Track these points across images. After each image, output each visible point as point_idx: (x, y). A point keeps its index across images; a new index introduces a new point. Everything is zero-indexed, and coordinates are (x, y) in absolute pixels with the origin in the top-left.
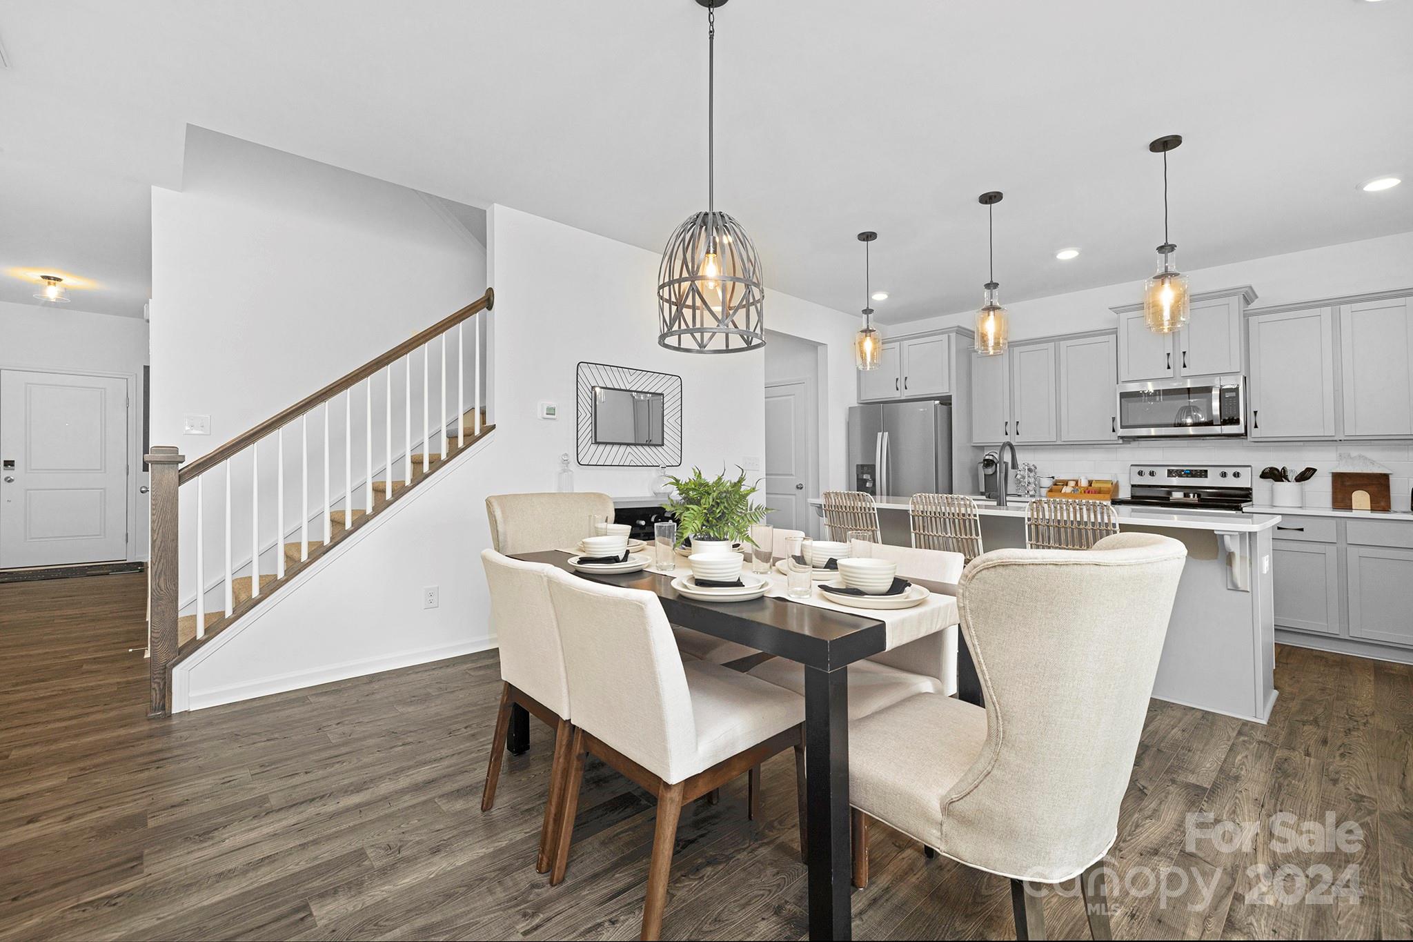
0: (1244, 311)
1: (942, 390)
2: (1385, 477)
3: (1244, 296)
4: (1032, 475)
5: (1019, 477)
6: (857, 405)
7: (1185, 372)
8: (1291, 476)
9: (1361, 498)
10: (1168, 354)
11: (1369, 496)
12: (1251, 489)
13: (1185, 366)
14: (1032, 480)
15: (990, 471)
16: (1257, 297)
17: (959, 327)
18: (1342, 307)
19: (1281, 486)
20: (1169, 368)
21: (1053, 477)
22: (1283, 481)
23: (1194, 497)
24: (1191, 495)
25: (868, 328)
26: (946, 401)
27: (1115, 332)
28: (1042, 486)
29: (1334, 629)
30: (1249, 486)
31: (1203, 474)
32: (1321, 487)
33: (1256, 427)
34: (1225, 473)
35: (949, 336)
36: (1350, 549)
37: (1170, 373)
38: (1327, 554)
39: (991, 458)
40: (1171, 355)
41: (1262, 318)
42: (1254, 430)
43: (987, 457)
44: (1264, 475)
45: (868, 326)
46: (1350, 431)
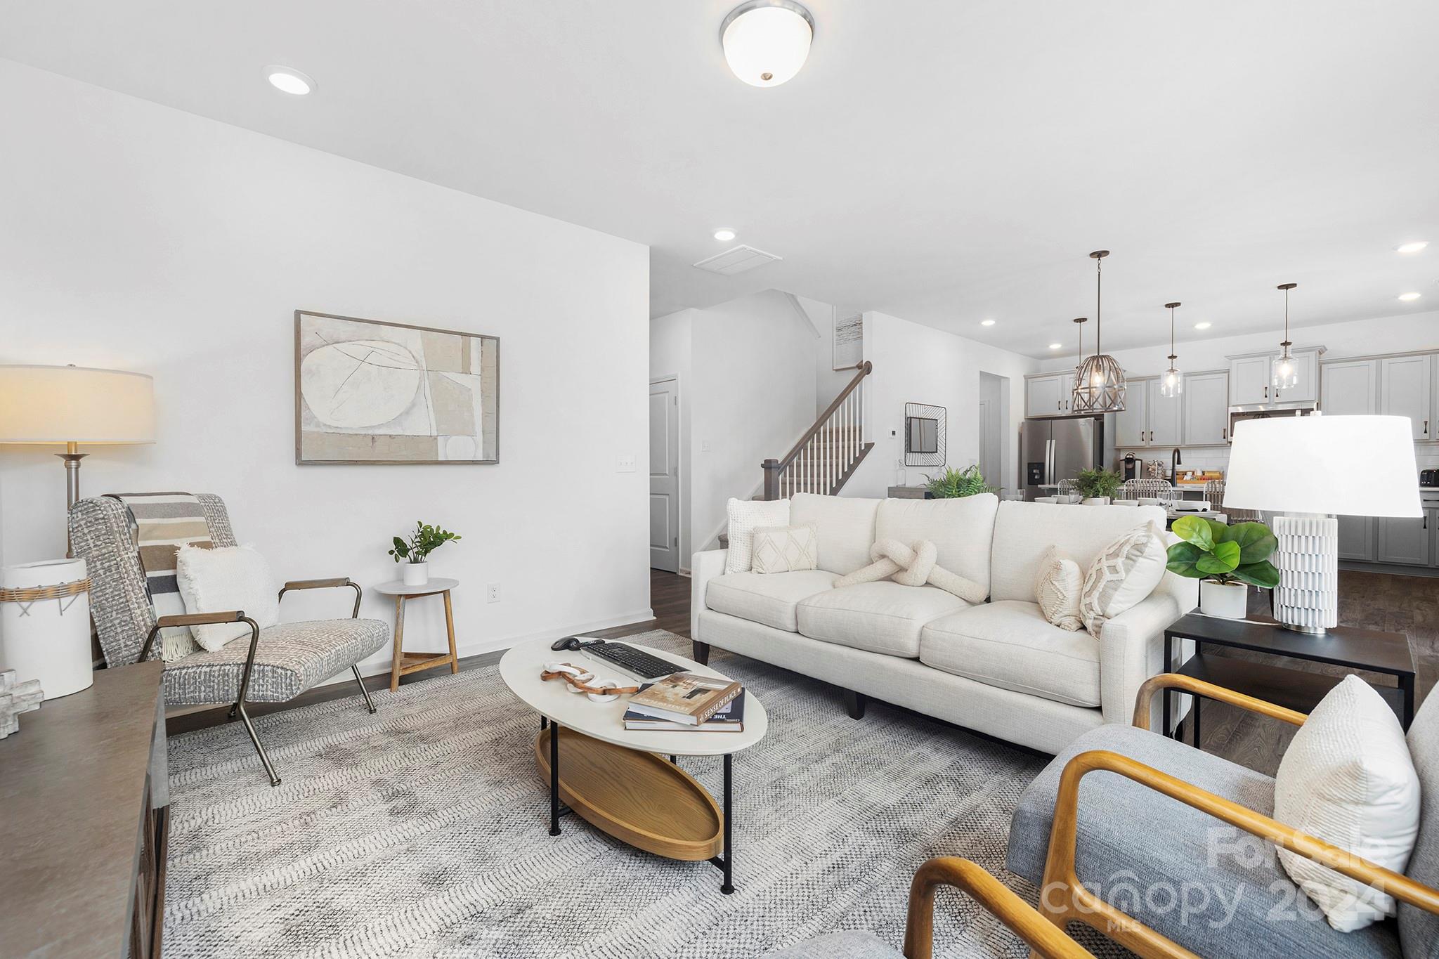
0: (1319, 361)
3: (1319, 351)
4: (1160, 468)
5: (1150, 470)
7: (1277, 400)
10: (1266, 388)
13: (1277, 396)
15: (1130, 466)
16: (1326, 350)
18: (1384, 360)
20: (1266, 397)
26: (1099, 417)
27: (1228, 371)
37: (1266, 400)
39: (1131, 457)
40: (1268, 388)
41: (1330, 366)
43: (1128, 457)
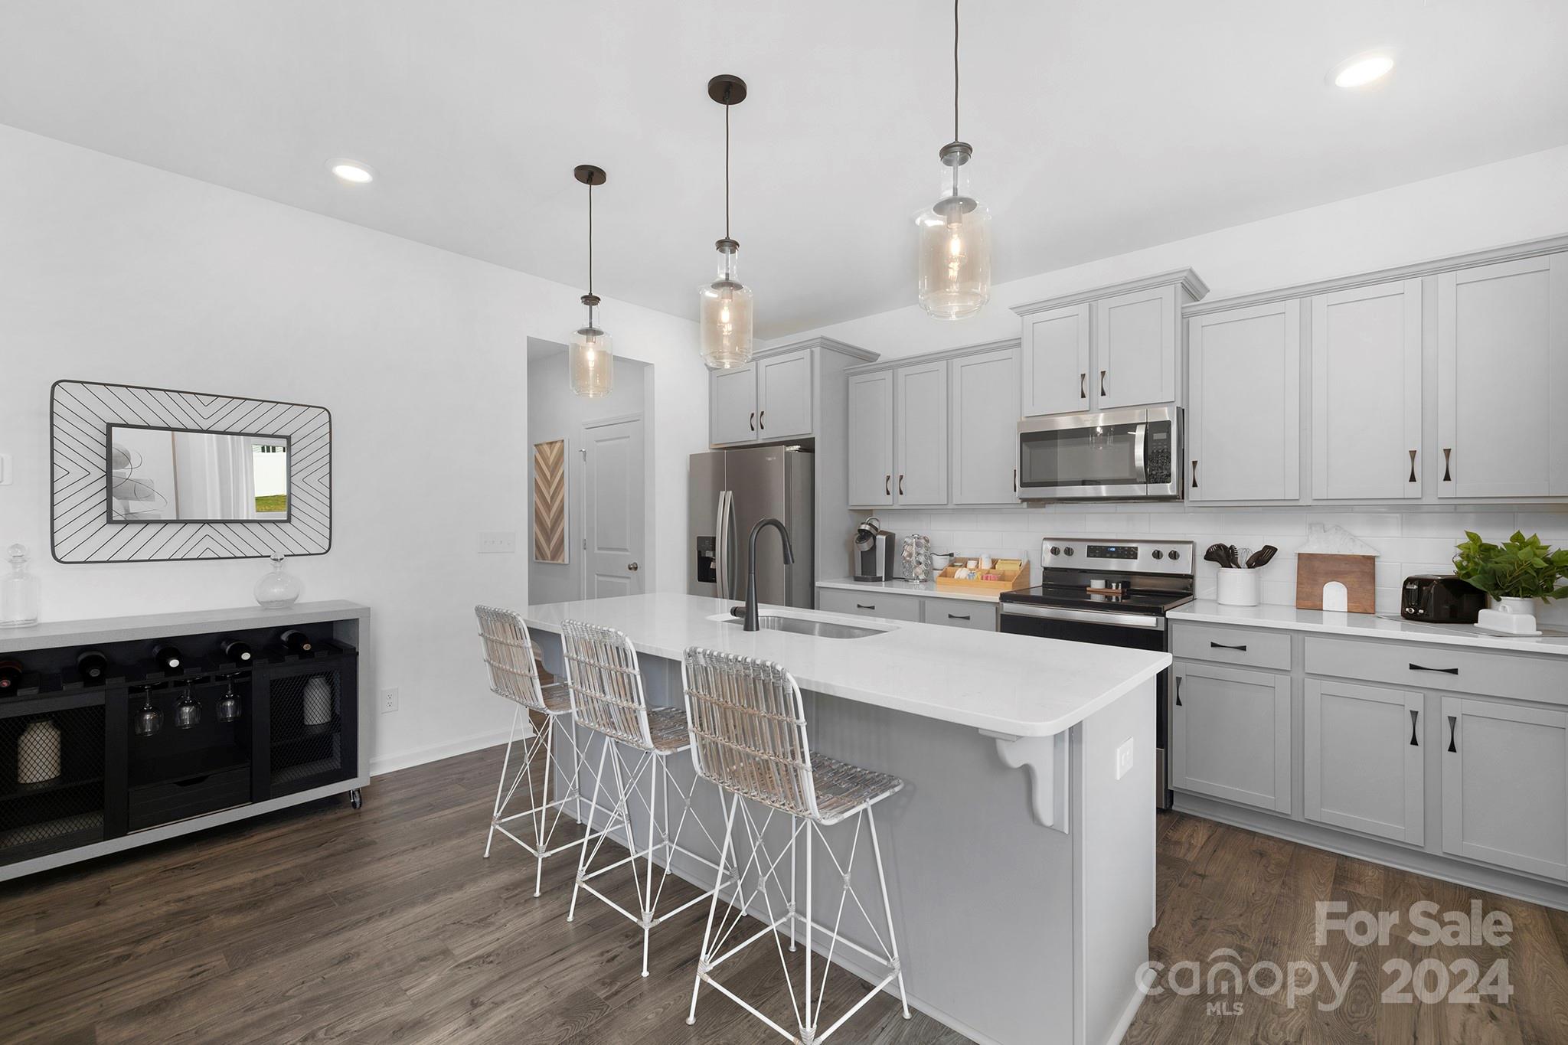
0: (1183, 308)
1: (802, 430)
2: (1371, 560)
3: (1183, 286)
4: (920, 551)
6: (709, 451)
7: (1103, 402)
8: (1243, 559)
9: (1335, 595)
10: (1083, 376)
11: (1346, 589)
12: (1192, 577)
13: (1103, 394)
14: (922, 559)
15: (866, 546)
17: (822, 338)
18: (1315, 298)
19: (1231, 573)
20: (1083, 396)
21: (951, 555)
22: (1232, 567)
23: (1117, 587)
24: (1114, 585)
25: (591, 326)
26: (808, 446)
27: (1018, 343)
28: (936, 568)
29: (1283, 807)
30: (1190, 573)
31: (1131, 554)
32: (1282, 574)
33: (1195, 485)
34: (1159, 552)
35: (812, 352)
36: (1308, 681)
37: (1084, 404)
38: (1276, 688)
39: (867, 528)
40: (1087, 376)
42: (1192, 490)
43: (862, 527)
44: (1210, 556)
45: (591, 324)
46: (1320, 491)
